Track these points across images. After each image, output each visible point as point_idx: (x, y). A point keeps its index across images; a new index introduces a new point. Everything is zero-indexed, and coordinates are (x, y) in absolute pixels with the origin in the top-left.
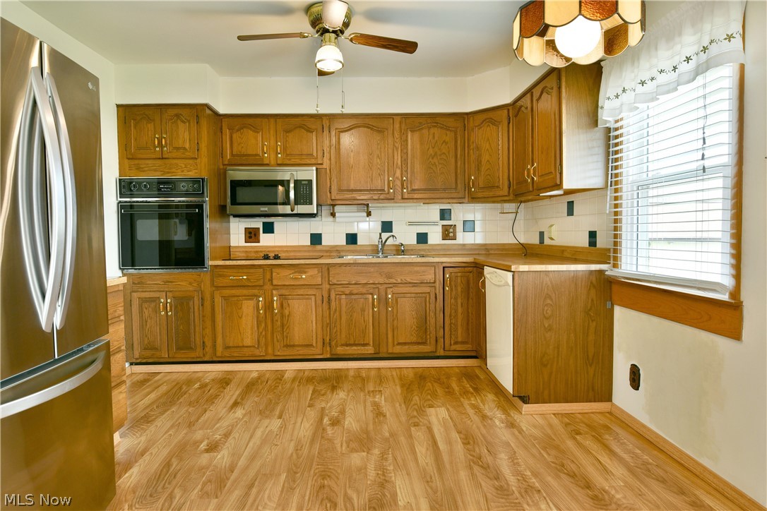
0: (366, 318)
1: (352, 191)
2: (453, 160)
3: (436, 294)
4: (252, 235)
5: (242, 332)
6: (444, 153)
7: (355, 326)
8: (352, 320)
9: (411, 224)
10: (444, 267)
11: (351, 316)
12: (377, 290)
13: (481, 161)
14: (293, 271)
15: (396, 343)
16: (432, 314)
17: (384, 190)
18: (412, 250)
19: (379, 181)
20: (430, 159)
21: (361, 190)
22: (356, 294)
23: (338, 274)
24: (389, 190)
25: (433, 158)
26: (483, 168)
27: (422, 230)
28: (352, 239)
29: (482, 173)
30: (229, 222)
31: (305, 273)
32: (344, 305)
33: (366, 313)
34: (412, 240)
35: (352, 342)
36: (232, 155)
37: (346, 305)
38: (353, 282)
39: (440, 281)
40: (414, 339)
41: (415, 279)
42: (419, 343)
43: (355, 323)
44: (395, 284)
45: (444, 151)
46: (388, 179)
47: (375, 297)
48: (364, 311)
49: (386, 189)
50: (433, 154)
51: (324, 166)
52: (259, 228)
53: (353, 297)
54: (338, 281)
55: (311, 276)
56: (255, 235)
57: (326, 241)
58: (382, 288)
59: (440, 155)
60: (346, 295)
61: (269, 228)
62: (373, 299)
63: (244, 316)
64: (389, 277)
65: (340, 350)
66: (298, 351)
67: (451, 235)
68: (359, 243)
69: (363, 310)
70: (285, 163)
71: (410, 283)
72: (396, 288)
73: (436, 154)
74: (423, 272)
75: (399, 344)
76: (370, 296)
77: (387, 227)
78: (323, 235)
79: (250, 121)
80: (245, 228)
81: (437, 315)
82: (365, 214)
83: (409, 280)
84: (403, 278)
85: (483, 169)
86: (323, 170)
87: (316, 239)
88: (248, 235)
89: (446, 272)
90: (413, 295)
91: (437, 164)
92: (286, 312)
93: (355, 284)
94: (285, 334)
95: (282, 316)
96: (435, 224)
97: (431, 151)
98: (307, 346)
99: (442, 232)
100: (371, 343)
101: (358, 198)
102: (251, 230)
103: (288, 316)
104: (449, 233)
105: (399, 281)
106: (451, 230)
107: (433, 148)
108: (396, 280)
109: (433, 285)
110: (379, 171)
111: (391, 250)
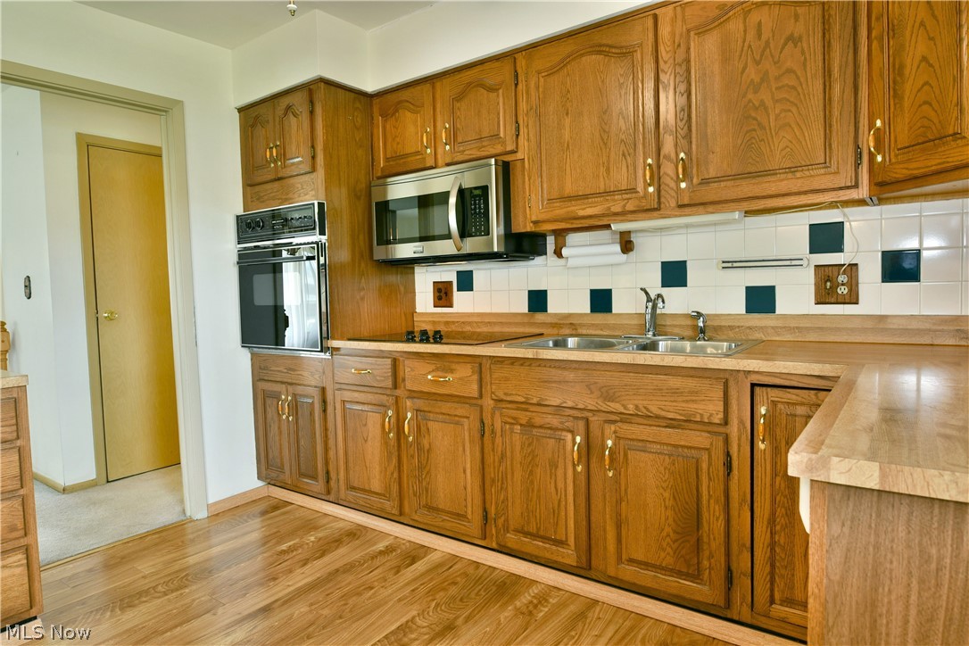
0: (561, 485)
1: (570, 198)
2: (818, 86)
3: (728, 455)
4: (442, 294)
5: (368, 465)
6: (790, 71)
7: (539, 497)
8: (532, 482)
9: (729, 265)
10: (753, 385)
11: (531, 471)
12: (581, 424)
13: (902, 67)
14: (433, 367)
15: (624, 557)
16: (717, 509)
17: (633, 190)
18: (731, 328)
19: (624, 169)
20: (750, 96)
21: (586, 197)
22: (541, 427)
23: (507, 379)
24: (645, 189)
25: (756, 92)
26: (908, 86)
27: (760, 278)
28: (601, 300)
29: (907, 103)
30: (414, 273)
31: (452, 371)
32: (518, 448)
33: (560, 472)
34: (735, 304)
35: (532, 528)
36: (387, 159)
37: (522, 448)
38: (535, 401)
39: (741, 422)
40: (668, 561)
41: (672, 410)
42: (680, 574)
43: (539, 490)
44: (625, 418)
45: (789, 64)
46: (645, 162)
47: (578, 439)
48: (557, 467)
49: (640, 188)
50: (757, 80)
51: (519, 155)
52: (451, 283)
53: (535, 431)
54: (506, 394)
55: (461, 379)
56: (446, 293)
57: (555, 306)
58: (595, 420)
59: (777, 79)
60: (521, 425)
61: (466, 282)
62: (574, 442)
63: (369, 438)
64: (608, 396)
65: (512, 539)
66: (444, 520)
67: (843, 290)
68: (615, 310)
69: (553, 465)
70: (455, 160)
71: (657, 417)
72: (625, 426)
73: (765, 78)
74: (691, 393)
75: (631, 561)
76: (569, 436)
77: (674, 274)
78: (548, 292)
79: (405, 95)
80: (434, 282)
81: (734, 513)
82: (617, 248)
83: (655, 410)
84: (641, 403)
85: (909, 89)
86: (519, 164)
87: (538, 300)
88: (437, 294)
89: (757, 399)
90: (666, 449)
91: (769, 103)
92: (425, 442)
93: (539, 404)
94: (424, 484)
95: (420, 449)
96: (792, 263)
97: (752, 74)
98: (458, 515)
99: (817, 285)
100: (571, 541)
101: (581, 213)
102: (440, 286)
103: (428, 451)
104: (836, 286)
105: (631, 409)
106: (842, 278)
107: (758, 63)
108: (625, 408)
109: (722, 430)
110: (623, 146)
111: (680, 326)
